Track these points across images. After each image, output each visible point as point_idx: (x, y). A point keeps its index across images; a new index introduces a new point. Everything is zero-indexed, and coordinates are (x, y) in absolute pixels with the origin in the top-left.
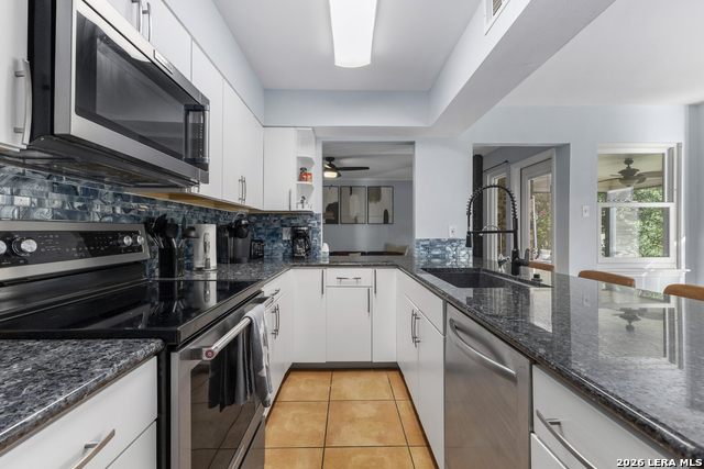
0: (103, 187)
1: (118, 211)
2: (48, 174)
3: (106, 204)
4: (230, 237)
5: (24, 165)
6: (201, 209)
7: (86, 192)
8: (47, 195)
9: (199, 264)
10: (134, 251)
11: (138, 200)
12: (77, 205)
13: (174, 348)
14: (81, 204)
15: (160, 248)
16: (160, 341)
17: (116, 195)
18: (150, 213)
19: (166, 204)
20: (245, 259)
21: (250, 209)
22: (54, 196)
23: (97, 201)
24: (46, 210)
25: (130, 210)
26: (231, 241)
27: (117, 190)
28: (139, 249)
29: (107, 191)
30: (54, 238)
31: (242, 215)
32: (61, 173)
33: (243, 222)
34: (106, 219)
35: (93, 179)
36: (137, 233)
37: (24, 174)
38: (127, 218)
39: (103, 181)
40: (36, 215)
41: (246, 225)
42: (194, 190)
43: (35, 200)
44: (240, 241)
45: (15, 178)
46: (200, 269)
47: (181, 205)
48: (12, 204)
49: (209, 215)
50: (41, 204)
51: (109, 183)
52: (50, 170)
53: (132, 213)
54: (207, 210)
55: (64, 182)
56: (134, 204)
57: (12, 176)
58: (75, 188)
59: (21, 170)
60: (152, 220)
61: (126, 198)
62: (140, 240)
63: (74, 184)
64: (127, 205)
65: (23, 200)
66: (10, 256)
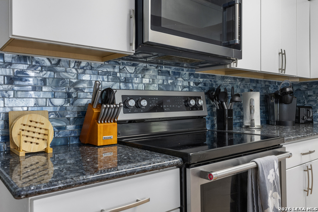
0: (183, 70)
1: (192, 84)
2: (156, 65)
3: (185, 80)
4: (276, 102)
5: (146, 62)
6: (252, 81)
7: (174, 73)
8: (156, 77)
9: (247, 123)
10: (197, 110)
11: (203, 76)
12: (170, 81)
13: (188, 166)
14: (172, 81)
15: (217, 109)
16: (181, 159)
17: (190, 75)
18: (212, 85)
19: (223, 78)
20: (290, 123)
21: (300, 78)
22: (159, 77)
23: (180, 79)
24: (156, 85)
25: (199, 83)
26: (277, 107)
27: (191, 71)
28: (201, 108)
29: (185, 72)
30: (156, 100)
31: (288, 84)
32: (162, 64)
33: (288, 90)
34: (185, 89)
35: (178, 66)
36: (200, 98)
37: (146, 67)
38: (197, 88)
39: (183, 67)
40: (151, 88)
41: (291, 93)
42: (233, 65)
43: (151, 80)
44: (285, 106)
45: (143, 69)
46: (247, 127)
47: (235, 79)
48: (142, 83)
49: (259, 85)
50: (153, 82)
51: (186, 67)
52: (157, 63)
53: (200, 85)
54: (257, 81)
55: (164, 69)
56: (201, 80)
57: (142, 68)
58: (169, 72)
59: (145, 65)
60: (213, 89)
61: (196, 76)
62: (201, 102)
63: (168, 69)
64: (196, 80)
65: (146, 81)
66: (138, 108)
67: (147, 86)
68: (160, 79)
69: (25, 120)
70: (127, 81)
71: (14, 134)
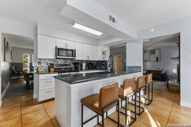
1: (71, 62)
12: (66, 62)
28: (71, 66)
30: (62, 65)
36: (71, 64)
65: (61, 62)
66: (58, 66)
67: (61, 63)
68: (64, 61)
69: (40, 68)
70: (57, 62)
71: (38, 69)
